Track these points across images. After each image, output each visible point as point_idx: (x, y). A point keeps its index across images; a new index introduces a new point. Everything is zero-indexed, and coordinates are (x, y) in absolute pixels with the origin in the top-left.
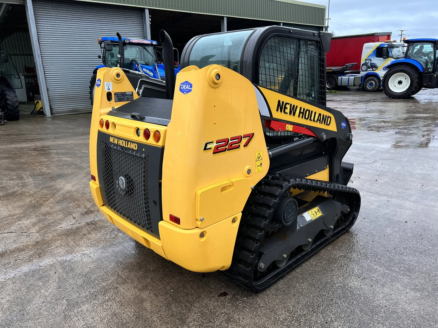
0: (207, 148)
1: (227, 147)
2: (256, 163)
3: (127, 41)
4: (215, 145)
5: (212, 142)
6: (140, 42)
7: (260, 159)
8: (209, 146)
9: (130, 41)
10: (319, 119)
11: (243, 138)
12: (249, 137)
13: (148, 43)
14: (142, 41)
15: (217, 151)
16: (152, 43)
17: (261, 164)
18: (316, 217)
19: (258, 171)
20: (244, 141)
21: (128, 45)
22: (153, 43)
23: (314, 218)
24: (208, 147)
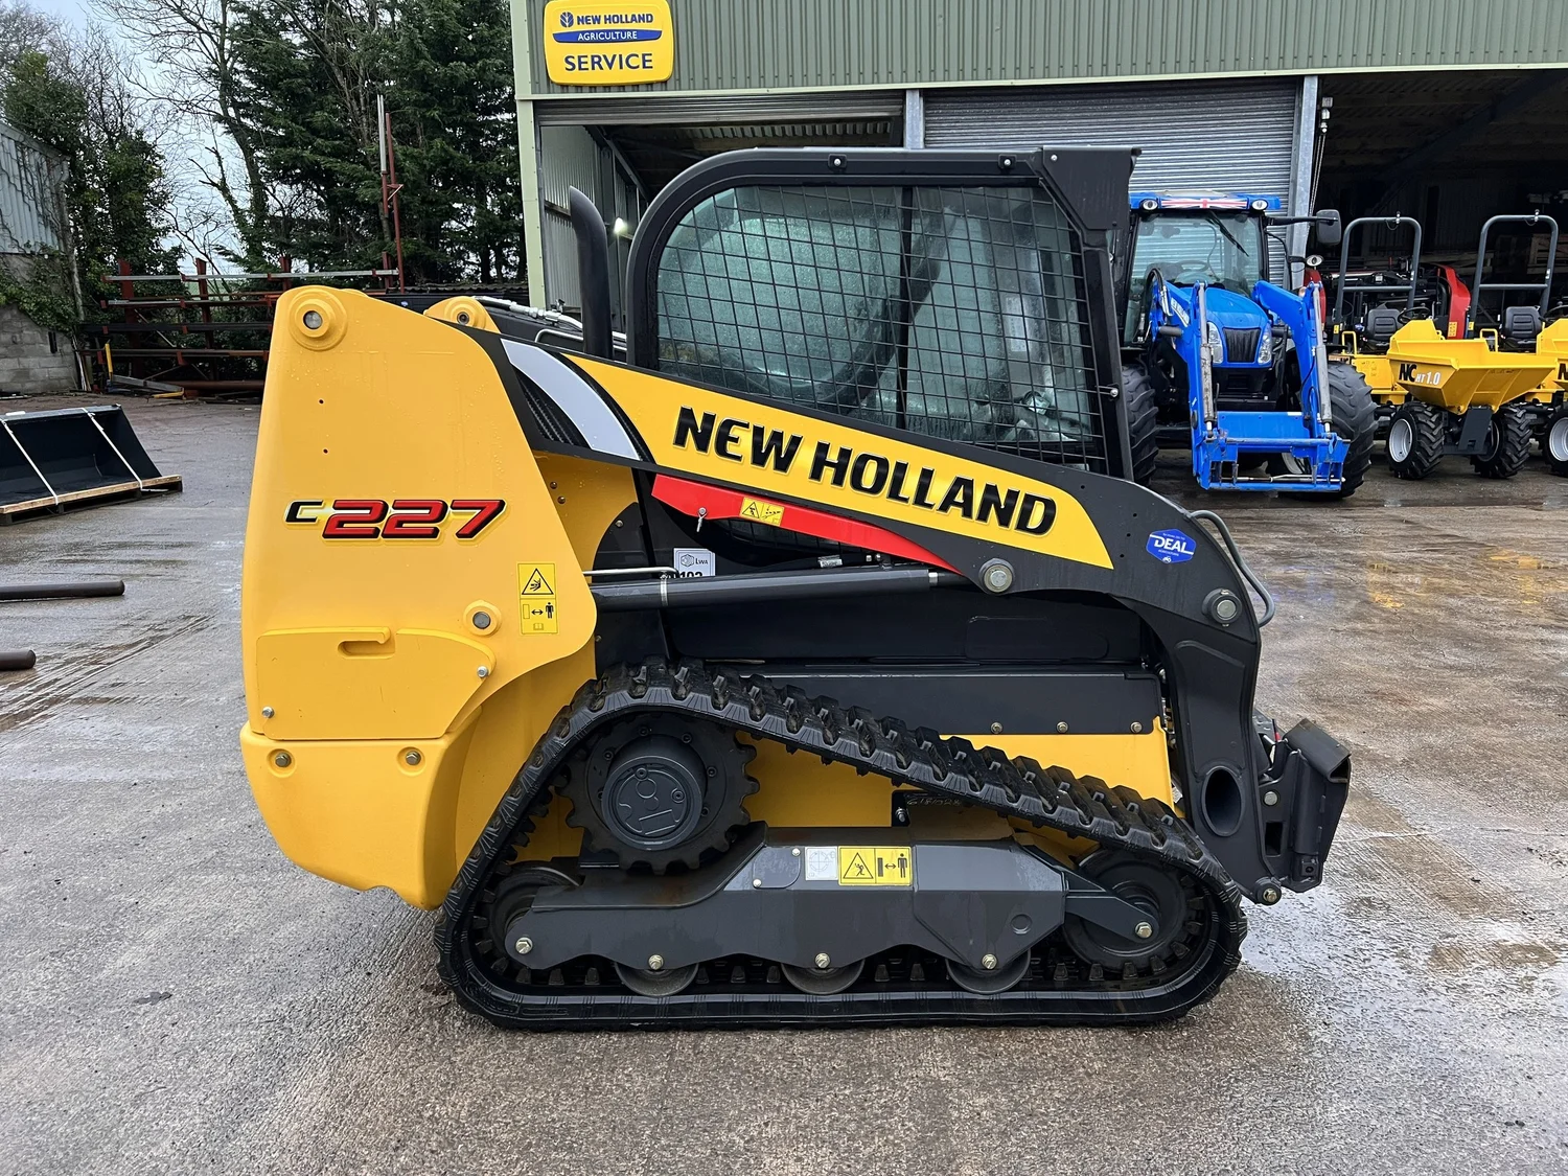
0: (298, 516)
1: (381, 526)
2: (523, 602)
3: (1150, 205)
4: (328, 511)
5: (320, 503)
6: (1201, 206)
7: (544, 589)
8: (305, 511)
9: (1163, 204)
10: (959, 498)
11: (449, 509)
12: (482, 508)
13: (1233, 206)
14: (1209, 200)
15: (335, 530)
16: (1251, 207)
17: (549, 609)
18: (873, 881)
19: (535, 629)
20: (456, 520)
21: (1158, 216)
22: (1255, 206)
23: (857, 881)
24: (303, 513)
